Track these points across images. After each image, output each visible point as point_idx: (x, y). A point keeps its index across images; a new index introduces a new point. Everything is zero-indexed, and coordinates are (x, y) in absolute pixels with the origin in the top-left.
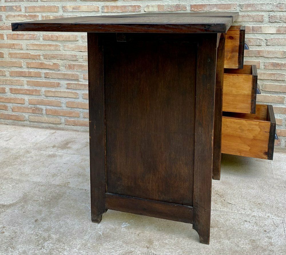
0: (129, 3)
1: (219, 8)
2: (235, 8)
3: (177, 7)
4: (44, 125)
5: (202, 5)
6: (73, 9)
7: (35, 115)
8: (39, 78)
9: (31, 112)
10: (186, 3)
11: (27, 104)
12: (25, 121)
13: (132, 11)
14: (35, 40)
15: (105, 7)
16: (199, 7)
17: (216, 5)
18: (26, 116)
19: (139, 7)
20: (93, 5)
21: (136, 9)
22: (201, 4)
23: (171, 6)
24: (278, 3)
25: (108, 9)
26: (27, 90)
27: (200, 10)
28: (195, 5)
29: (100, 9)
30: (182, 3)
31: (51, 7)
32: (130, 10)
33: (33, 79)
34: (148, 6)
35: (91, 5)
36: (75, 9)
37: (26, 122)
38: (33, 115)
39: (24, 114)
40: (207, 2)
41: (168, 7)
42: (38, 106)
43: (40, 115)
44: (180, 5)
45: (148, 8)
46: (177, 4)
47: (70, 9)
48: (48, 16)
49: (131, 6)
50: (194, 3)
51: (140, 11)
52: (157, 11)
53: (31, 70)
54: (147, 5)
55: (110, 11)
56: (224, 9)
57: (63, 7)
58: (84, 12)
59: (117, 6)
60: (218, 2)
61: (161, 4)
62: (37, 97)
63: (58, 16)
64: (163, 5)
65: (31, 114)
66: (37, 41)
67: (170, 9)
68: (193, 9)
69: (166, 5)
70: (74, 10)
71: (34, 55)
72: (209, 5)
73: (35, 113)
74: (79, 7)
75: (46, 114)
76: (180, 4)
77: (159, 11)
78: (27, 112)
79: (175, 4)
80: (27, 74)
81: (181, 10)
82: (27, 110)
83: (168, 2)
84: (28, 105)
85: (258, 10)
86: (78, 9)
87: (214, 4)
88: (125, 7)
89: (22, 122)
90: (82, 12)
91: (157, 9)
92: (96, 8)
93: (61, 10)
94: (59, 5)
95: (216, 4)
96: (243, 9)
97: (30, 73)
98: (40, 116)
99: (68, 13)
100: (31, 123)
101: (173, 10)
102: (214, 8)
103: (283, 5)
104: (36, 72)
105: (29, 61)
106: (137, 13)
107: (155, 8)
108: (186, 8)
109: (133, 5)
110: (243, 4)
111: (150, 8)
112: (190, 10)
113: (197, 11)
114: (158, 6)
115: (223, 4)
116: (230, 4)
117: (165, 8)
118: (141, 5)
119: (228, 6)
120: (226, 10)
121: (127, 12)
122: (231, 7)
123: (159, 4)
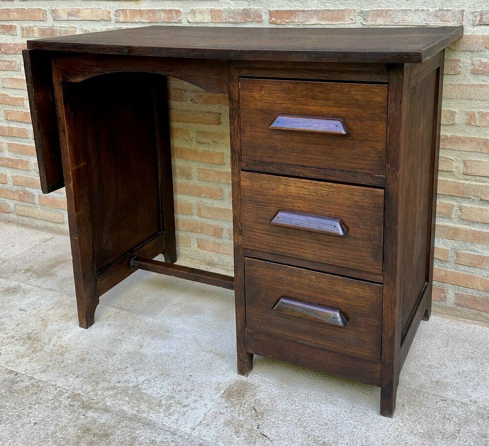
0: (161, 6)
1: (323, 19)
2: (352, 19)
3: (246, 14)
4: (38, 222)
5: (291, 12)
6: (69, 14)
7: (24, 204)
8: (25, 140)
9: (18, 199)
10: (261, 8)
11: (10, 184)
12: (9, 213)
13: (167, 20)
14: (13, 71)
15: (120, 11)
16: (284, 16)
17: (316, 12)
18: (11, 204)
19: (178, 12)
20: (101, 7)
21: (172, 18)
22: (287, 8)
23: (234, 12)
24: (438, 9)
25: (125, 16)
26: (8, 159)
27: (287, 22)
28: (277, 11)
29: (112, 16)
30: (254, 7)
31: (33, 11)
32: (163, 18)
33: (16, 140)
34: (193, 12)
35: (97, 7)
36: (72, 15)
37: (11, 215)
38: (21, 204)
39: (8, 201)
40: (299, 6)
41: (229, 14)
42: (27, 189)
43: (32, 205)
44: (251, 11)
45: (194, 16)
46: (244, 10)
47: (64, 16)
48: (30, 27)
49: (164, 11)
50: (276, 6)
51: (180, 22)
52: (210, 22)
53: (13, 125)
54: (192, 10)
55: (128, 19)
56: (332, 20)
57: (53, 11)
58: (86, 22)
59: (140, 11)
60: (319, 6)
61: (217, 8)
62: (24, 173)
63: (46, 28)
64: (221, 11)
65: (17, 202)
66: (17, 73)
67: (233, 18)
68: (274, 19)
69: (225, 11)
70: (70, 18)
71: (14, 98)
72: (304, 11)
73: (24, 201)
74: (78, 11)
75: (40, 204)
76: (251, 9)
77: (213, 22)
78: (11, 198)
79: (242, 8)
80: (7, 131)
81: (252, 21)
82: (11, 195)
83: (228, 4)
84: (12, 185)
85: (397, 23)
86: (76, 16)
87: (312, 10)
88: (154, 12)
89: (6, 215)
90: (83, 22)
91: (210, 17)
92: (106, 13)
93: (49, 16)
94: (46, 7)
95: (316, 10)
96: (367, 21)
97: (11, 129)
98: (31, 207)
99: (61, 22)
100: (20, 218)
101: (238, 21)
102: (312, 18)
103: (450, 13)
104: (19, 129)
105: (8, 108)
106: (176, 25)
107: (206, 16)
108: (261, 17)
109: (168, 9)
110: (368, 10)
111: (197, 15)
112: (269, 22)
113: (281, 24)
114: (211, 11)
115: (330, 11)
116: (342, 11)
117: (224, 15)
118: (181, 10)
119: (340, 15)
120: (336, 21)
121: (158, 22)
122: (344, 16)
123: (213, 7)
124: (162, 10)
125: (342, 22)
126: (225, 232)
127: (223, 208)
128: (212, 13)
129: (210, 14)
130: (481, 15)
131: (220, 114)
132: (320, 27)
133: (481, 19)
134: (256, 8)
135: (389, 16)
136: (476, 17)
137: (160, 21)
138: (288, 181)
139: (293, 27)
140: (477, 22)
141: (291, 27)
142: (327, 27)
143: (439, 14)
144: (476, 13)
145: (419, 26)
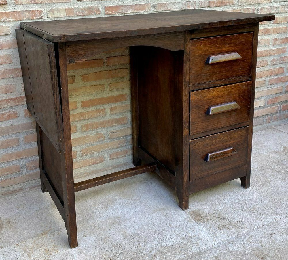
0: (25, 8)
1: (135, 10)
2: (149, 9)
3: (90, 10)
5: (117, 7)
10: (100, 5)
13: (30, 18)
16: (114, 9)
19: (40, 12)
21: (35, 16)
22: (115, 5)
23: (82, 9)
24: (186, 1)
27: (115, 13)
28: (110, 7)
30: (95, 5)
32: (27, 16)
34: (52, 11)
40: (121, 3)
41: (79, 10)
44: (93, 8)
45: (53, 13)
46: (89, 7)
49: (28, 11)
50: (108, 4)
51: (42, 18)
52: (65, 17)
54: (51, 9)
56: (139, 10)
59: (6, 13)
60: (132, 2)
61: (70, 7)
64: (73, 9)
67: (81, 13)
68: (108, 12)
69: (76, 8)
72: (125, 6)
76: (93, 6)
77: (67, 16)
79: (87, 6)
81: (94, 14)
83: (78, 4)
85: (169, 9)
87: (129, 5)
88: (19, 13)
91: (65, 13)
95: (131, 5)
96: (156, 9)
101: (85, 14)
102: (129, 9)
103: (190, 3)
106: (38, 21)
107: (62, 13)
108: (99, 11)
109: (31, 9)
110: (157, 3)
111: (55, 12)
112: (104, 14)
113: (112, 14)
114: (65, 9)
115: (138, 5)
116: (145, 5)
117: (75, 12)
118: (42, 9)
119: (143, 7)
120: (141, 10)
121: (23, 20)
122: (145, 7)
123: (67, 7)
124: (26, 11)
125: (145, 11)
126: (78, 153)
127: (77, 137)
128: (67, 10)
129: (65, 12)
130: (201, 3)
131: (74, 76)
132: (133, 14)
133: (201, 5)
134: (96, 5)
135: (166, 6)
136: (199, 4)
137: (25, 19)
138: (214, 90)
139: (119, 15)
140: (200, 6)
141: (117, 16)
142: (137, 14)
143: (186, 4)
144: (200, 2)
145: (178, 10)
